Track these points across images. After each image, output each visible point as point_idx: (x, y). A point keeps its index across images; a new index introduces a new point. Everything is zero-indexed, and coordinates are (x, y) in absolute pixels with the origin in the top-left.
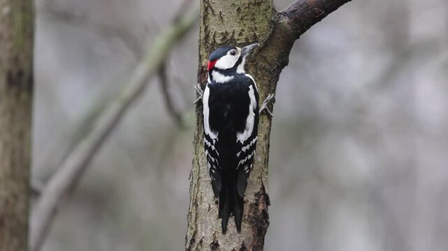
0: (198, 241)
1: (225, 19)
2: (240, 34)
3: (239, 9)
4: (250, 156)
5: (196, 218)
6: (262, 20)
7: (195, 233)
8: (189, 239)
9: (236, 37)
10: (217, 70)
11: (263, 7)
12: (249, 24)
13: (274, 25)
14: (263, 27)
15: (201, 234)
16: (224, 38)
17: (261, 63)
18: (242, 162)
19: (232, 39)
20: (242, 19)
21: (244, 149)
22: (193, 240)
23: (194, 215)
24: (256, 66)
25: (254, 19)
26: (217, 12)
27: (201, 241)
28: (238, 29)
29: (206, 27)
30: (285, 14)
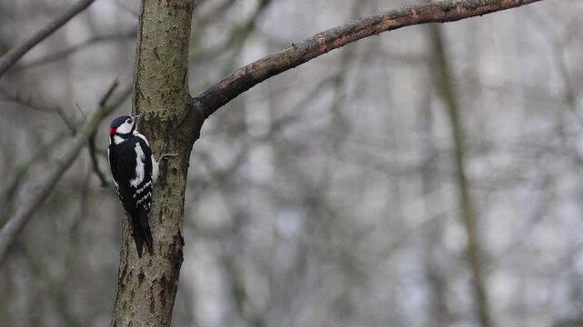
0: (128, 272)
1: (152, 102)
2: (164, 114)
3: (163, 95)
4: (146, 197)
5: (128, 255)
6: (181, 104)
7: (127, 266)
8: (122, 271)
9: (160, 116)
10: (118, 134)
11: (181, 93)
12: (170, 106)
13: (190, 107)
14: (180, 109)
15: (131, 267)
16: (151, 117)
17: (179, 136)
18: (140, 201)
19: (157, 118)
20: (165, 102)
21: (138, 192)
22: (125, 272)
23: (126, 253)
24: (175, 138)
25: (174, 103)
26: (146, 97)
27: (131, 273)
28: (162, 110)
29: (137, 108)
30: (197, 99)
